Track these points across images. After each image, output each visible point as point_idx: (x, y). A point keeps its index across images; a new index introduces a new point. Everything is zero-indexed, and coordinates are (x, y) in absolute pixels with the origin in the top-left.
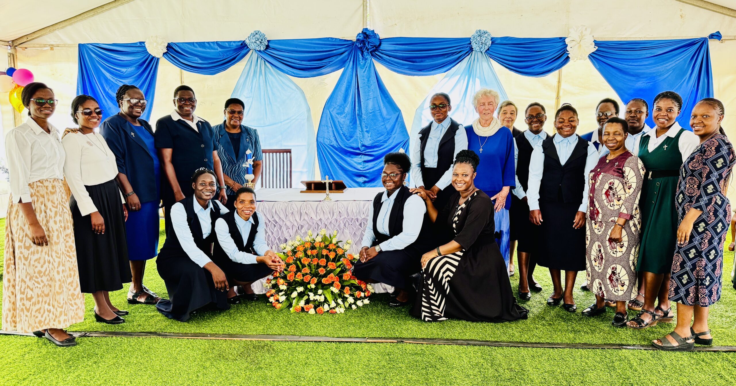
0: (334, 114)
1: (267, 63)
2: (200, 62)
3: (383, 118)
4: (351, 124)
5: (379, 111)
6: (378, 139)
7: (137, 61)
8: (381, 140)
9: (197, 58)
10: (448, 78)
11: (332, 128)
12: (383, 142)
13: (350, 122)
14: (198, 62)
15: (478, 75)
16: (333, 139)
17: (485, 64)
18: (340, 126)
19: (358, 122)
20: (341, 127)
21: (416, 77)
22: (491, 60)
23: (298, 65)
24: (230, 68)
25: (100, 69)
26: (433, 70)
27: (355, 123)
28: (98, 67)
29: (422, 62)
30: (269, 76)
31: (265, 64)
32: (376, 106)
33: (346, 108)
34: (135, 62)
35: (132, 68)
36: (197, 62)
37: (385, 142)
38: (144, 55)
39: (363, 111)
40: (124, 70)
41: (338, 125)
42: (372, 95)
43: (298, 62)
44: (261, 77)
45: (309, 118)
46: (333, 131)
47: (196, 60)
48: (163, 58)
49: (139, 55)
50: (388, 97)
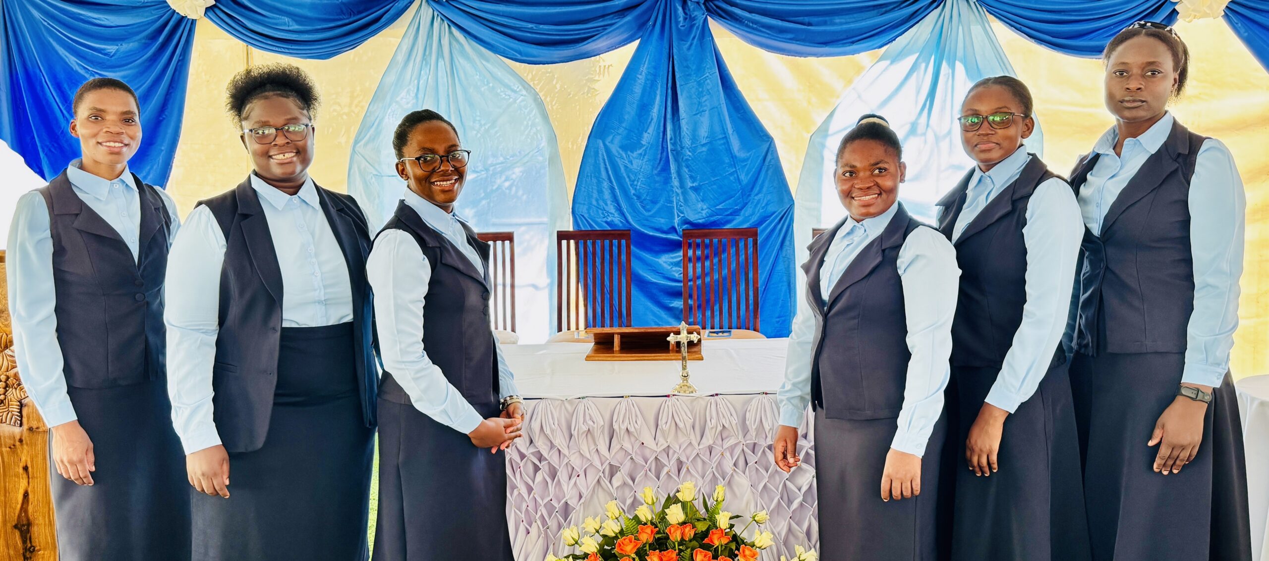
0: (615, 149)
1: (454, 30)
2: (296, 27)
3: (733, 157)
4: (655, 172)
5: (725, 141)
6: (720, 207)
7: (142, 29)
8: (726, 210)
9: (286, 19)
10: (888, 62)
11: (611, 181)
12: (731, 214)
13: (653, 168)
14: (290, 28)
15: (960, 53)
16: (611, 208)
17: (976, 30)
18: (629, 177)
19: (673, 167)
20: (633, 178)
21: (812, 60)
22: (991, 17)
23: (529, 35)
24: (366, 42)
25: (53, 48)
26: (853, 43)
27: (666, 168)
28: (49, 42)
29: (825, 23)
30: (460, 61)
31: (450, 32)
32: (717, 129)
33: (645, 135)
34: (138, 29)
35: (131, 44)
36: (287, 28)
37: (736, 213)
38: (161, 12)
39: (687, 142)
40: (111, 48)
41: (625, 175)
42: (707, 103)
43: (530, 25)
44: (441, 63)
45: (554, 159)
46: (612, 189)
47: (285, 24)
48: (207, 21)
49: (146, 14)
50: (743, 108)
